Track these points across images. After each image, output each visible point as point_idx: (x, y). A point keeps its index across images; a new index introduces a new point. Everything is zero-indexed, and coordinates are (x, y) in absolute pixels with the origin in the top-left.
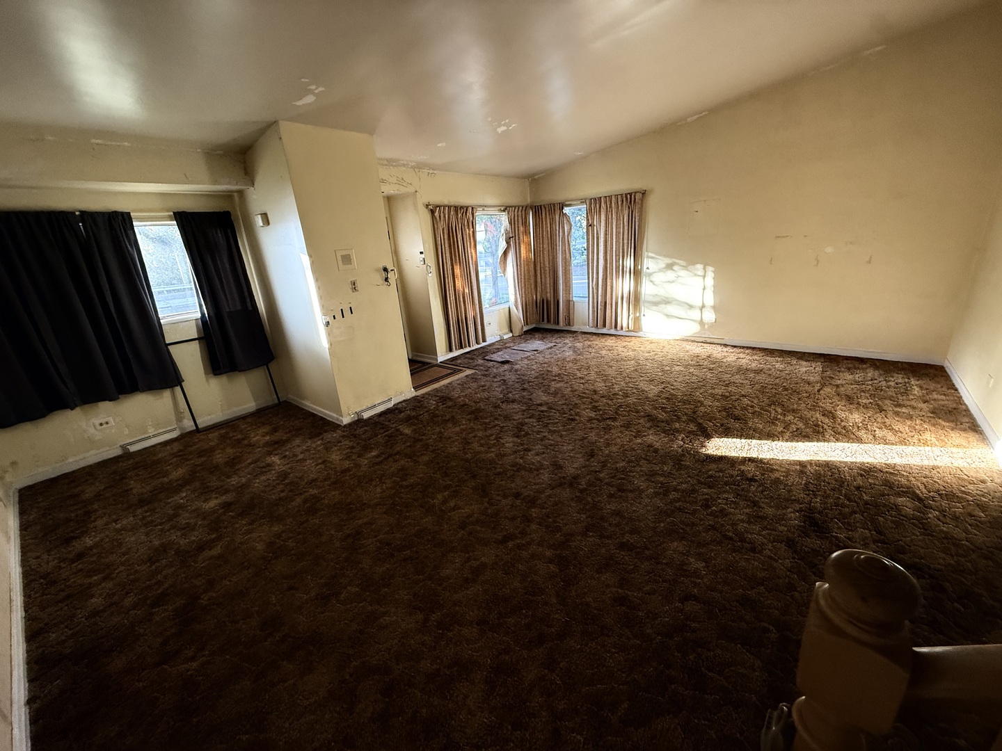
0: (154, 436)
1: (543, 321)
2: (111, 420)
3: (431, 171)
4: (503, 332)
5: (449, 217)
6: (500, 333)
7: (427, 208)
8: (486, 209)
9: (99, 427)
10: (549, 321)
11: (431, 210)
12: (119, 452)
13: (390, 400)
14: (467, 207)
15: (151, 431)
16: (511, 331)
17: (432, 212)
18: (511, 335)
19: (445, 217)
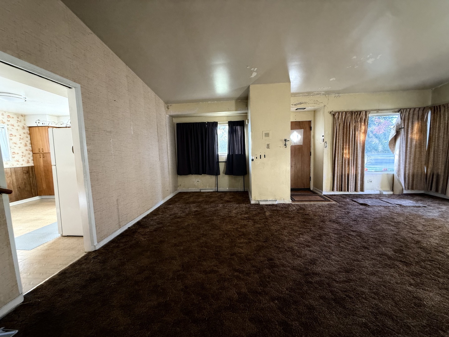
0: (208, 189)
1: (431, 189)
2: (200, 181)
3: (337, 95)
4: (385, 189)
5: (345, 117)
6: (380, 189)
7: (330, 114)
8: (379, 112)
9: (197, 182)
10: (437, 191)
11: (333, 114)
12: (198, 191)
13: (276, 201)
14: (361, 112)
15: (208, 188)
16: (393, 190)
17: (334, 115)
18: (392, 193)
19: (342, 117)
